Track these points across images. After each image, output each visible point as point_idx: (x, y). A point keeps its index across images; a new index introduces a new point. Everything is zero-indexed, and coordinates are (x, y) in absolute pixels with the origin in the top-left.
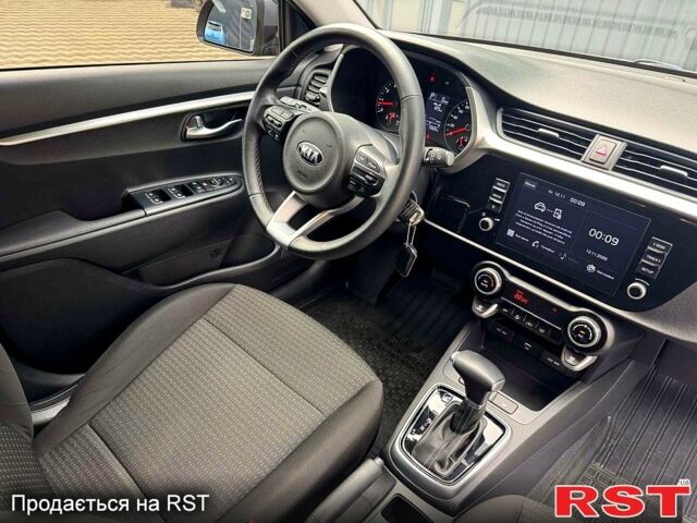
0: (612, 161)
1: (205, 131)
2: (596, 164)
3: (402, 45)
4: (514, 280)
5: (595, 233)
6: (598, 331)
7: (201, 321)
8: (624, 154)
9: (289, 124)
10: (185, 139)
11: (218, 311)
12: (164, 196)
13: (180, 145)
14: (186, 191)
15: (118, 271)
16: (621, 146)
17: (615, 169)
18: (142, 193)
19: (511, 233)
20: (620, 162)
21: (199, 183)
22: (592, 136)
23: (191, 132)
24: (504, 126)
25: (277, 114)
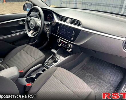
0: (69, 22)
1: (22, 23)
2: (68, 23)
3: (41, 8)
4: (61, 40)
5: (68, 32)
6: (69, 45)
7: (22, 50)
8: (71, 21)
9: (30, 20)
10: (19, 24)
11: (24, 49)
12: (17, 32)
13: (19, 25)
14: (20, 32)
15: (10, 43)
16: (70, 20)
17: (70, 23)
18: (13, 32)
19: (60, 34)
20: (70, 22)
21: (22, 31)
22: (68, 19)
23: (20, 23)
24: (59, 19)
25: (29, 19)
